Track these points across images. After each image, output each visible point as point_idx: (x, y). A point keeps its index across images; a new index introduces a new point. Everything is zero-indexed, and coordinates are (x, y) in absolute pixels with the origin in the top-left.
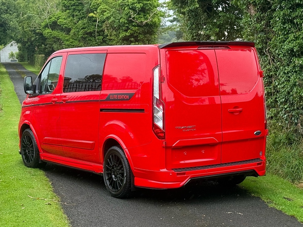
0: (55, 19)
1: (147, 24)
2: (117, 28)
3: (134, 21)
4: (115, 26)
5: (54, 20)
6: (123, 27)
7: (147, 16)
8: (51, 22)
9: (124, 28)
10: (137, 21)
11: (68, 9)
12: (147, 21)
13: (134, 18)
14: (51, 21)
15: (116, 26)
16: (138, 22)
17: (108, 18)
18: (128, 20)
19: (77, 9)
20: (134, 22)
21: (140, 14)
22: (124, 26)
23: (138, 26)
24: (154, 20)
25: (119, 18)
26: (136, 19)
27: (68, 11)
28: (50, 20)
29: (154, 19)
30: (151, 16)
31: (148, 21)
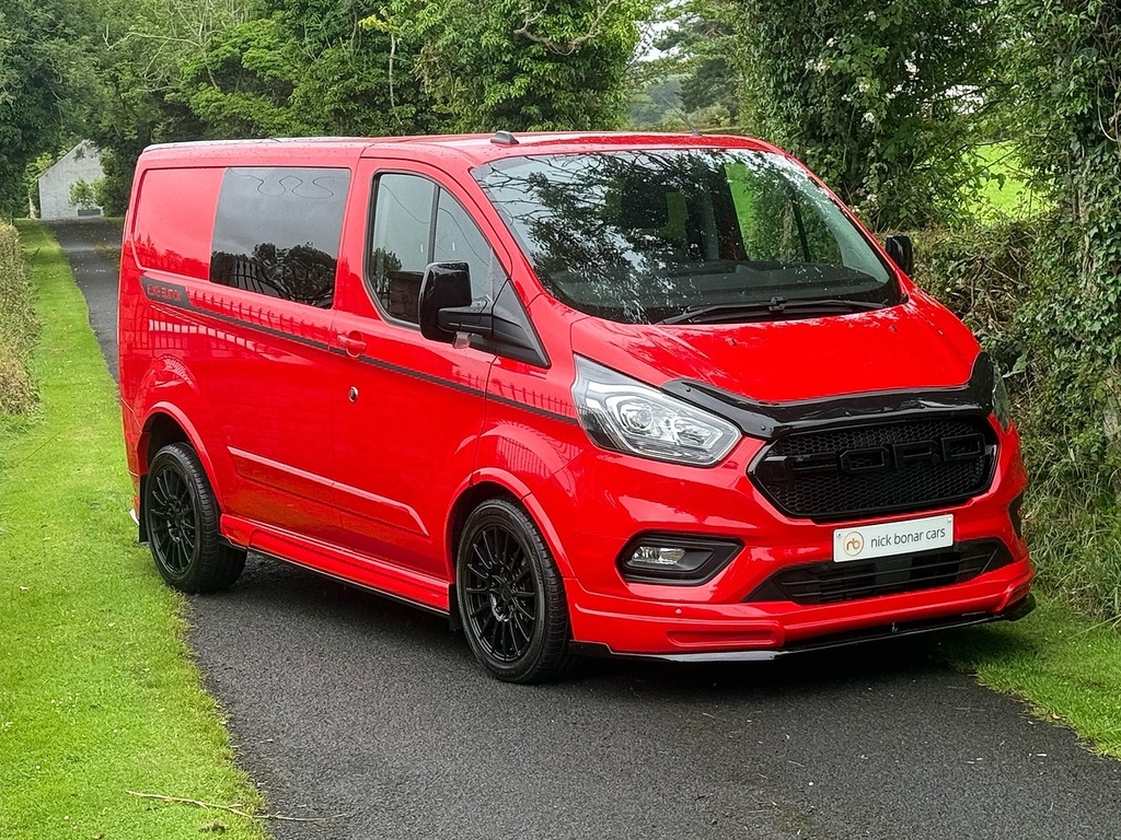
0: (231, 49)
1: (586, 50)
2: (468, 68)
3: (534, 38)
4: (464, 61)
5: (228, 55)
6: (494, 64)
7: (584, 18)
8: (217, 62)
9: (497, 68)
10: (545, 40)
11: (278, 9)
12: (583, 38)
13: (533, 28)
14: (217, 56)
15: (468, 63)
16: (552, 40)
17: (434, 32)
18: (510, 37)
19: (314, 7)
20: (533, 43)
21: (557, 12)
22: (498, 61)
23: (551, 57)
24: (610, 33)
25: (477, 30)
26: (540, 32)
27: (279, 14)
28: (216, 52)
29: (611, 27)
30: (599, 16)
31: (589, 35)
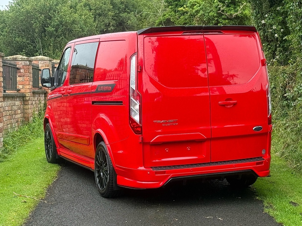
1: (237, 17)
2: (206, 21)
3: (224, 14)
4: (205, 20)
5: (167, 17)
6: (213, 20)
7: (237, 9)
8: (165, 19)
9: (214, 22)
10: (227, 14)
11: (170, 5)
12: (236, 14)
13: (223, 11)
14: (165, 18)
15: (206, 20)
16: (228, 14)
17: (197, 12)
18: (217, 13)
19: (179, 5)
20: (223, 15)
21: (230, 7)
22: (214, 20)
23: (228, 19)
24: (244, 13)
25: (209, 11)
26: (225, 12)
27: (170, 7)
28: (164, 17)
29: (245, 11)
30: (241, 8)
31: (238, 13)
